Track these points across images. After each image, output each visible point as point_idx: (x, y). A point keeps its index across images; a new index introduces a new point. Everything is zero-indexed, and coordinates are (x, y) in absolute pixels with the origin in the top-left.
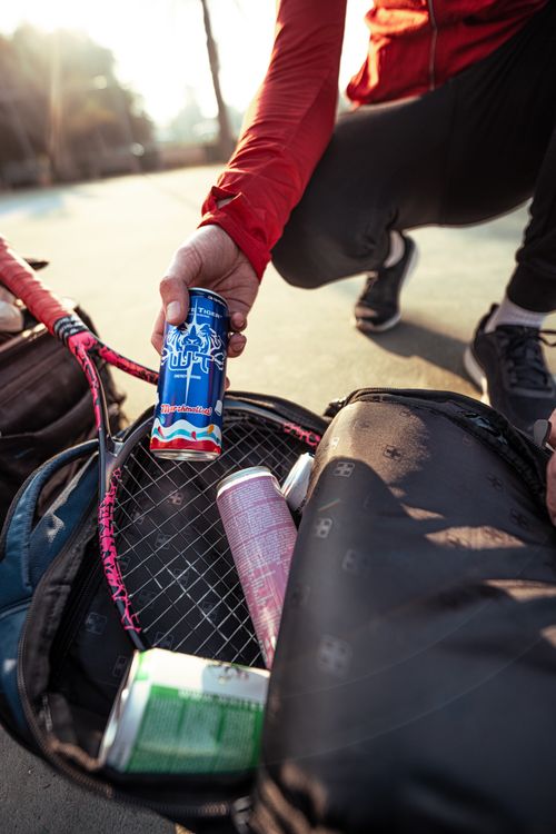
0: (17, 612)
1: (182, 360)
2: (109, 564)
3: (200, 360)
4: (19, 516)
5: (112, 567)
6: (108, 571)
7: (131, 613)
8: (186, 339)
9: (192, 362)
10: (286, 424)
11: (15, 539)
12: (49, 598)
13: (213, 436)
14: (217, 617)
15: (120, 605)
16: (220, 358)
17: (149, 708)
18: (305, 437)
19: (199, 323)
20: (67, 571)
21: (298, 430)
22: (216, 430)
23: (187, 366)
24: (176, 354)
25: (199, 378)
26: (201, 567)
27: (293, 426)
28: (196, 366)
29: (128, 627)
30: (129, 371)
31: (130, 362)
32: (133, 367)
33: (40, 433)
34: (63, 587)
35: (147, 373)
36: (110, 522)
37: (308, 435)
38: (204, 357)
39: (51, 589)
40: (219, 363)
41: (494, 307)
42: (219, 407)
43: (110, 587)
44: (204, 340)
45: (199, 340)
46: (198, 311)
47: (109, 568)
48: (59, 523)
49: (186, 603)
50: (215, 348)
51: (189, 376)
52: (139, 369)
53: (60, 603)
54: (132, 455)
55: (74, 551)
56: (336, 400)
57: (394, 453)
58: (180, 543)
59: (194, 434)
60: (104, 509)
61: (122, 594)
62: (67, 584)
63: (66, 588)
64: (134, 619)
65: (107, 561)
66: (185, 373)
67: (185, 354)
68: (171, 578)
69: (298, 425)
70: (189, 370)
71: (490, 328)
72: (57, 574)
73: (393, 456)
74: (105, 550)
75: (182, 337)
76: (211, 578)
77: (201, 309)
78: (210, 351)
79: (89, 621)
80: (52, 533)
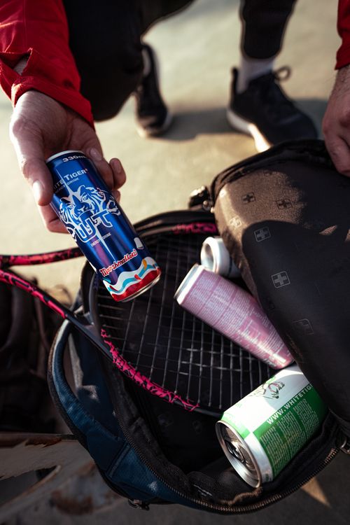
0: (125, 456)
1: (87, 230)
2: (151, 388)
3: (99, 220)
4: (71, 408)
5: (155, 388)
6: (154, 392)
7: (186, 401)
8: (76, 211)
9: (95, 226)
10: (174, 228)
11: (83, 422)
12: (137, 434)
13: (149, 267)
14: (226, 364)
15: (178, 403)
16: (111, 207)
17: (264, 445)
18: (190, 230)
19: (75, 190)
20: (129, 411)
21: (183, 227)
22: (149, 261)
23: (94, 233)
24: (78, 227)
25: (109, 235)
26: (197, 346)
27: (179, 227)
28: (101, 228)
29: (192, 409)
30: (44, 262)
31: (41, 255)
32: (46, 257)
33: (9, 342)
34: (137, 421)
35: (59, 255)
36: (128, 365)
37: (191, 226)
38: (100, 215)
39: (133, 428)
40: (115, 210)
41: (235, 72)
42: (139, 244)
43: (163, 398)
44: (89, 202)
45: (86, 205)
46: (65, 179)
47: (153, 390)
48: (91, 388)
49: (206, 370)
50: (102, 201)
51: (101, 239)
52: (51, 256)
53: (145, 430)
54: (101, 315)
55: (121, 397)
56: (195, 193)
57: (284, 204)
58: (175, 343)
59: (136, 277)
60: (118, 361)
61: (173, 396)
62: (137, 417)
63: (139, 421)
64: (191, 403)
65: (149, 387)
66: (97, 238)
67: (85, 224)
68: (188, 365)
69: (181, 224)
70: (98, 234)
71: (242, 86)
72: (126, 418)
73: (285, 206)
74: (142, 382)
75: (72, 212)
76: (207, 348)
77: (67, 176)
78: (100, 207)
79: (161, 422)
80: (94, 396)
